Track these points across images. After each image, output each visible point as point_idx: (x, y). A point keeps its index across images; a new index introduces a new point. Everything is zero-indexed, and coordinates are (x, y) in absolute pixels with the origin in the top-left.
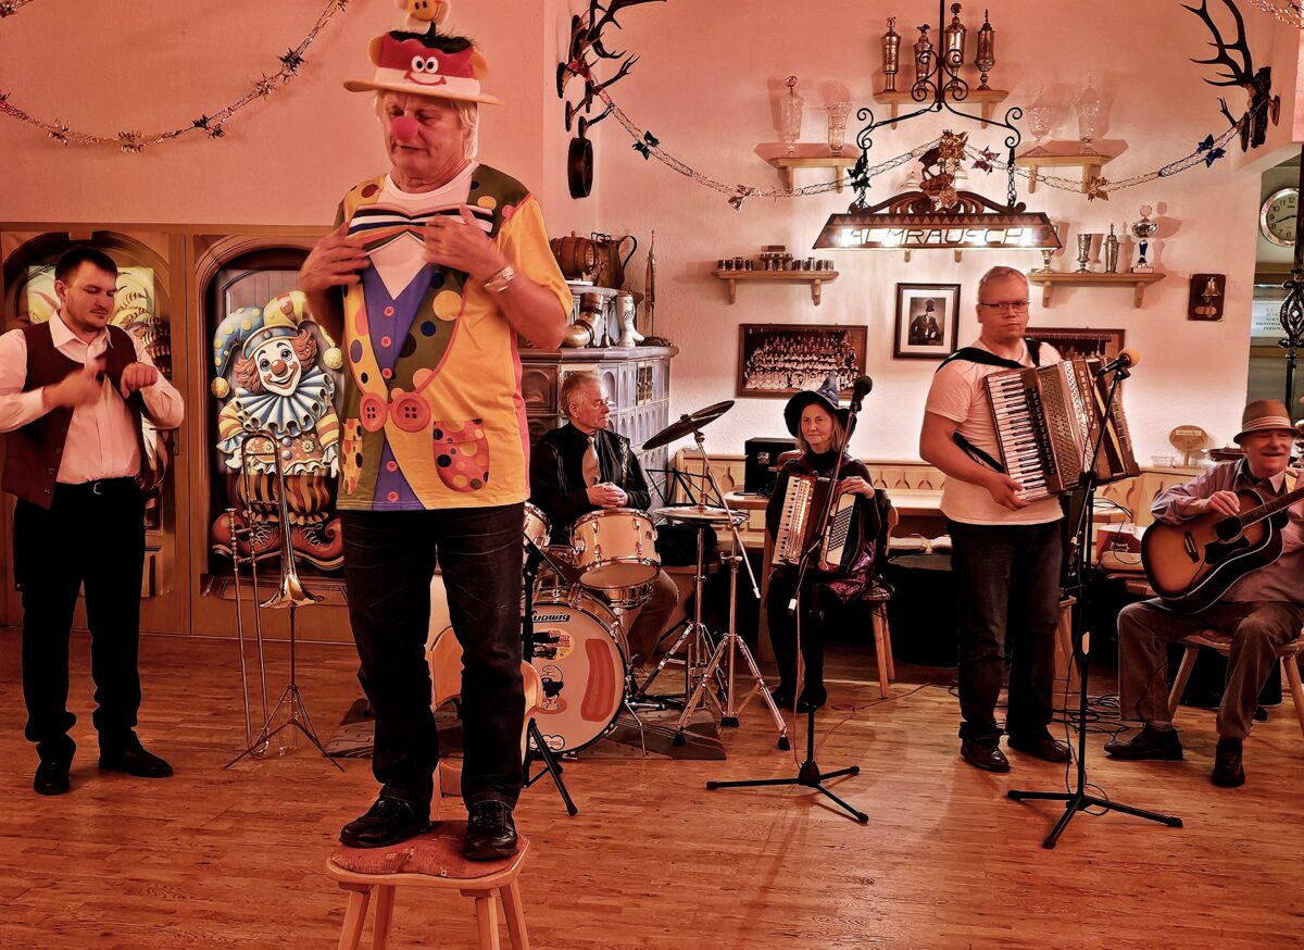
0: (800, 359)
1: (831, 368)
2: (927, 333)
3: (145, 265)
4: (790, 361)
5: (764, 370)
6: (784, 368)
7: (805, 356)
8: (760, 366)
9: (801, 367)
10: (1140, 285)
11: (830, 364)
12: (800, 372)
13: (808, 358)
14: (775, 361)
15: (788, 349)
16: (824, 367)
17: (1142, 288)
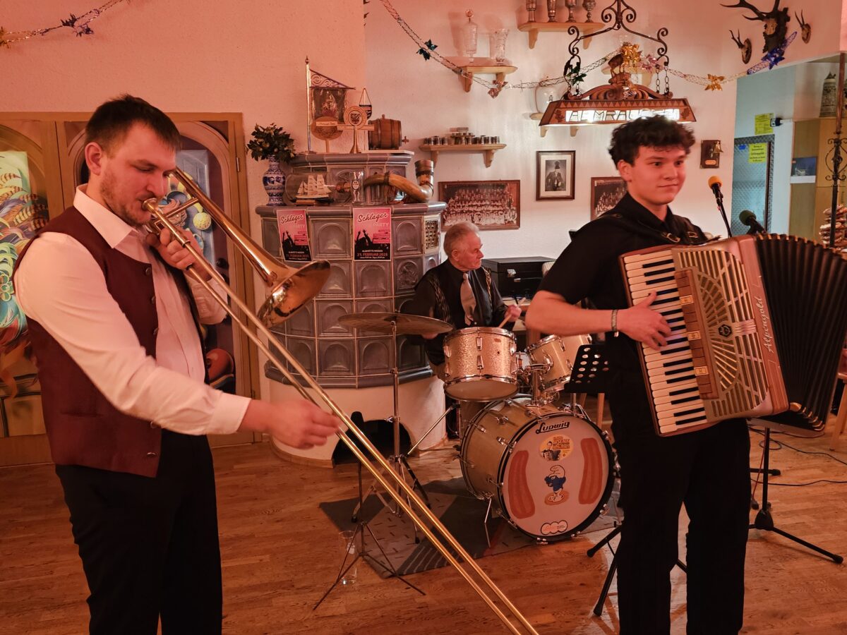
0: (479, 204)
1: (499, 209)
2: (556, 183)
3: (19, 149)
4: (472, 206)
5: (456, 213)
6: (469, 211)
7: (482, 202)
8: (453, 211)
9: (480, 209)
11: (498, 206)
12: (479, 213)
13: (484, 203)
14: (463, 207)
15: (471, 198)
16: (494, 209)
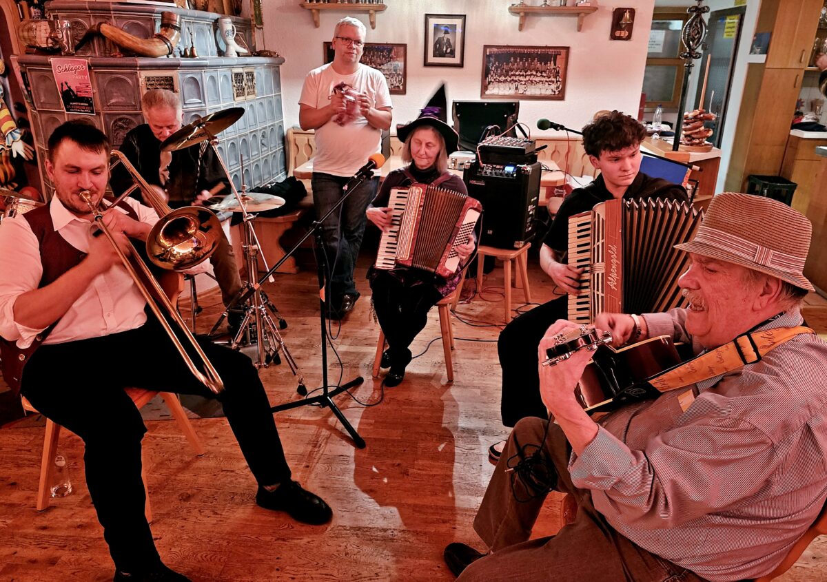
10: (582, 15)
17: (583, 17)
